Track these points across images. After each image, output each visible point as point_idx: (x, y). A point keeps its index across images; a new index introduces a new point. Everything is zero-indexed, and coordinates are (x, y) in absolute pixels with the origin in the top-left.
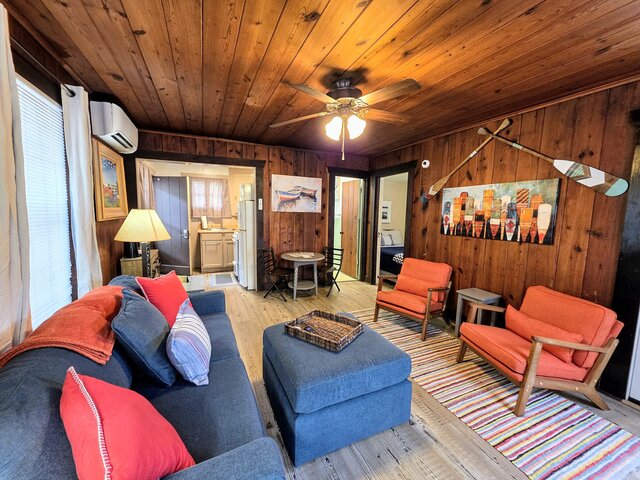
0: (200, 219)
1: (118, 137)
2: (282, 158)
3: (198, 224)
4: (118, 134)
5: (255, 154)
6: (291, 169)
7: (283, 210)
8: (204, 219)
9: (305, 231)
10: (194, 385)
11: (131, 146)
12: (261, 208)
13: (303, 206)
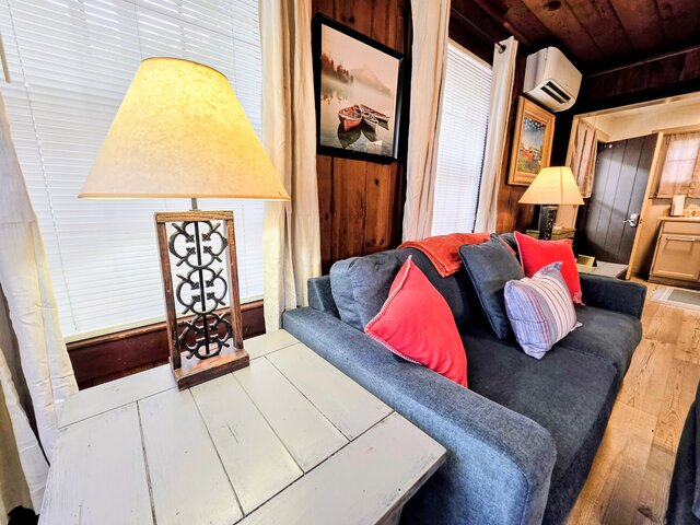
0: (670, 201)
1: (548, 88)
3: (664, 208)
4: (550, 84)
8: (679, 201)
10: (521, 350)
11: (568, 98)
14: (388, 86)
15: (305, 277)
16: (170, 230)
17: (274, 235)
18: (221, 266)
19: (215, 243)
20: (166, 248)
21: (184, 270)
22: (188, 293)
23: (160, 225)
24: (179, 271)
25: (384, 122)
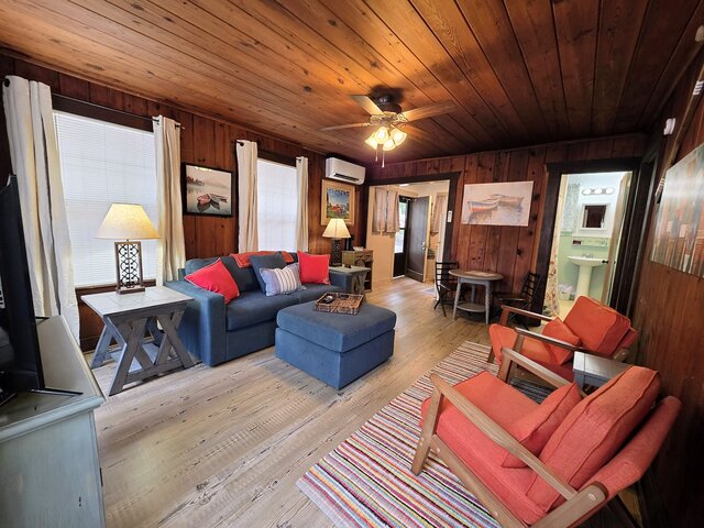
2: (479, 165)
5: (452, 167)
6: (490, 174)
7: (474, 223)
9: (502, 248)
11: (357, 179)
12: (450, 220)
13: (500, 218)
14: (225, 184)
15: (178, 267)
16: (120, 247)
17: (161, 251)
18: (137, 258)
19: (134, 251)
20: (118, 252)
21: (124, 259)
22: (124, 266)
23: (117, 246)
24: (121, 259)
25: (225, 201)
